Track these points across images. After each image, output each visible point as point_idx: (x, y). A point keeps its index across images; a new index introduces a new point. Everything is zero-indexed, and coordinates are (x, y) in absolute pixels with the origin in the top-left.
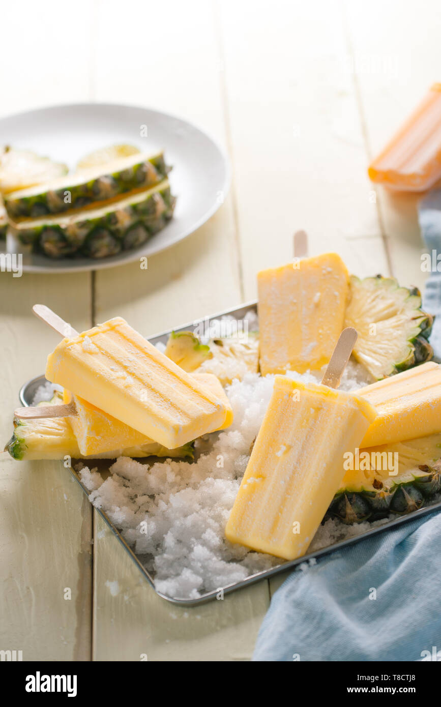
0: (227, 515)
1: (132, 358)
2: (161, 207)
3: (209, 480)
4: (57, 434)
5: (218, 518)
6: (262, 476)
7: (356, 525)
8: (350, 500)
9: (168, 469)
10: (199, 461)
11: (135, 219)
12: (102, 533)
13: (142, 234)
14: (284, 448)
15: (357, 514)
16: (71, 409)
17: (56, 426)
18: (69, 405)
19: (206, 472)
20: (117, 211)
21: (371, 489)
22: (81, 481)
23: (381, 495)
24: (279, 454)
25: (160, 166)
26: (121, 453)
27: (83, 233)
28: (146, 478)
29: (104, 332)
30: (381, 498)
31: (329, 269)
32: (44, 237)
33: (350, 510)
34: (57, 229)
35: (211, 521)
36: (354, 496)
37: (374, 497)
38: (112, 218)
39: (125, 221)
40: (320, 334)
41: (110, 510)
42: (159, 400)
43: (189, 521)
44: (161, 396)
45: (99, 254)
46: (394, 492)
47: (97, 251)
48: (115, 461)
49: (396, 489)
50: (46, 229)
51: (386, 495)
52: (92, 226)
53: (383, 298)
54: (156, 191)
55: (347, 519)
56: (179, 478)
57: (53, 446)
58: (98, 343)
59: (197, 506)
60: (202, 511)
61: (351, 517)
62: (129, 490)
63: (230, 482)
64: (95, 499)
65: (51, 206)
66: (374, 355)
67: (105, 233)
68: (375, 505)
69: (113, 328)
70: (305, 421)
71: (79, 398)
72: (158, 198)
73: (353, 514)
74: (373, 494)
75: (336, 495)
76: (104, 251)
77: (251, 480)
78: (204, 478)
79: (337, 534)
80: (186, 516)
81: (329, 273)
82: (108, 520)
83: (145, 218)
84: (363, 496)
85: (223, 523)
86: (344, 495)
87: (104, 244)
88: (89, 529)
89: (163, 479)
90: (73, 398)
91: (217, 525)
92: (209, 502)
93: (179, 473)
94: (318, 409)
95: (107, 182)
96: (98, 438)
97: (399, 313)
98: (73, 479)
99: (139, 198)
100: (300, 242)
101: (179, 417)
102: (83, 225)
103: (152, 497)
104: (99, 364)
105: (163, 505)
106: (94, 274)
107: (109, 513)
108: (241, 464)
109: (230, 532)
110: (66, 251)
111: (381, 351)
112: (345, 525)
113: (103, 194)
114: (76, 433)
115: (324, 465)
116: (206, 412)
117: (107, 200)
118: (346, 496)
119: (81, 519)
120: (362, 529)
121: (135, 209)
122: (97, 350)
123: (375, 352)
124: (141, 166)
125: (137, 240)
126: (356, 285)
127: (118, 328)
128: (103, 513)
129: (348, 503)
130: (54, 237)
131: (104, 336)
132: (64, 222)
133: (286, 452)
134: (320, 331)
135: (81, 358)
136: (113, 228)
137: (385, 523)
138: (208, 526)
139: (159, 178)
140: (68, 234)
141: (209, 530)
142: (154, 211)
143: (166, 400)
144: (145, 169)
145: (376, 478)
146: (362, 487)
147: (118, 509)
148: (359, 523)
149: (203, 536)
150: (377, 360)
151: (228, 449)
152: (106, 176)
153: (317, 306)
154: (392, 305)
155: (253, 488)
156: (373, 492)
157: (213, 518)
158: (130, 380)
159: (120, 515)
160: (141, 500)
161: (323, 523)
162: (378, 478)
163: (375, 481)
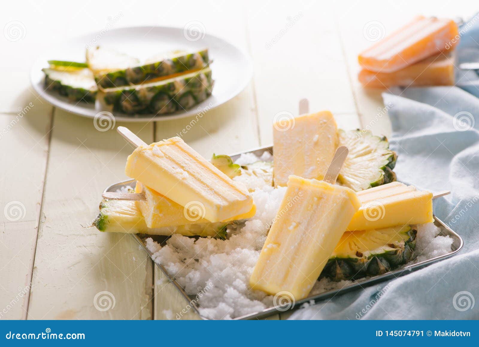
0: (251, 271)
1: (187, 162)
2: (205, 84)
3: (238, 249)
4: (130, 215)
5: (245, 273)
6: (278, 244)
7: (343, 281)
8: (339, 264)
9: (210, 243)
10: (231, 238)
11: (187, 89)
12: (160, 281)
13: (191, 101)
14: (294, 224)
15: (343, 274)
16: (143, 196)
17: (130, 209)
18: (140, 194)
19: (235, 246)
20: (176, 81)
21: (355, 257)
22: (147, 247)
23: (362, 260)
24: (291, 228)
25: (205, 57)
26: (175, 231)
27: (150, 95)
28: (193, 248)
29: (168, 145)
30: (362, 262)
31: (325, 121)
32: (123, 98)
33: (339, 271)
34: (133, 93)
35: (239, 274)
36: (342, 262)
37: (356, 262)
38: (171, 87)
39: (181, 90)
40: (318, 161)
41: (167, 265)
42: (206, 189)
43: (224, 273)
44: (208, 186)
45: (160, 112)
46: (370, 260)
47: (159, 109)
48: (171, 236)
49: (372, 258)
50: (124, 92)
51: (365, 260)
52: (157, 91)
53: (362, 143)
54: (202, 73)
55: (337, 277)
56: (216, 248)
57: (127, 223)
58: (164, 151)
59: (230, 265)
60: (233, 268)
61: (340, 276)
62: (181, 255)
63: (253, 251)
64: (156, 258)
65: (128, 78)
66: (355, 178)
67: (166, 97)
68: (357, 268)
69: (174, 143)
70: (310, 206)
71: (148, 187)
72: (203, 76)
73: (341, 274)
74: (356, 260)
75: (329, 260)
76: (164, 109)
77: (270, 246)
78: (234, 249)
79: (329, 287)
80: (221, 270)
81: (325, 123)
82: (166, 272)
83: (193, 89)
84: (349, 261)
85: (248, 276)
86: (335, 261)
87: (165, 104)
88: (151, 279)
89: (205, 249)
90: (144, 189)
91: (243, 277)
92: (239, 263)
93: (216, 245)
94: (320, 198)
95: (169, 63)
96: (161, 215)
97: (372, 152)
98: (140, 247)
99: (191, 75)
100: (304, 105)
101: (220, 200)
102: (151, 89)
103: (197, 260)
104: (164, 164)
105: (205, 264)
106: (155, 123)
107: (166, 267)
108: (260, 240)
109: (253, 281)
110: (137, 108)
111: (360, 175)
112: (334, 282)
113: (165, 72)
114: (145, 215)
115: (323, 235)
116: (239, 199)
117: (167, 75)
118: (336, 261)
119: (146, 273)
120: (347, 284)
121: (187, 81)
122: (163, 155)
123: (356, 176)
124: (192, 56)
125: (187, 104)
126: (343, 135)
127: (177, 143)
128: (162, 267)
129: (338, 266)
130: (128, 97)
131: (168, 147)
132: (138, 87)
133: (295, 227)
134: (318, 159)
135: (152, 158)
136: (171, 93)
137: (364, 281)
138: (237, 277)
139: (204, 65)
140: (140, 95)
141: (238, 280)
142: (201, 85)
143: (211, 189)
144: (195, 58)
145: (358, 251)
146: (348, 255)
147: (173, 264)
148: (345, 280)
149: (234, 283)
150: (358, 181)
151: (252, 231)
152: (169, 60)
153: (316, 144)
154: (368, 147)
155: (271, 251)
156: (356, 259)
157: (240, 272)
158: (186, 174)
159: (174, 268)
160: (189, 261)
161: (319, 279)
162: (360, 251)
163: (357, 252)
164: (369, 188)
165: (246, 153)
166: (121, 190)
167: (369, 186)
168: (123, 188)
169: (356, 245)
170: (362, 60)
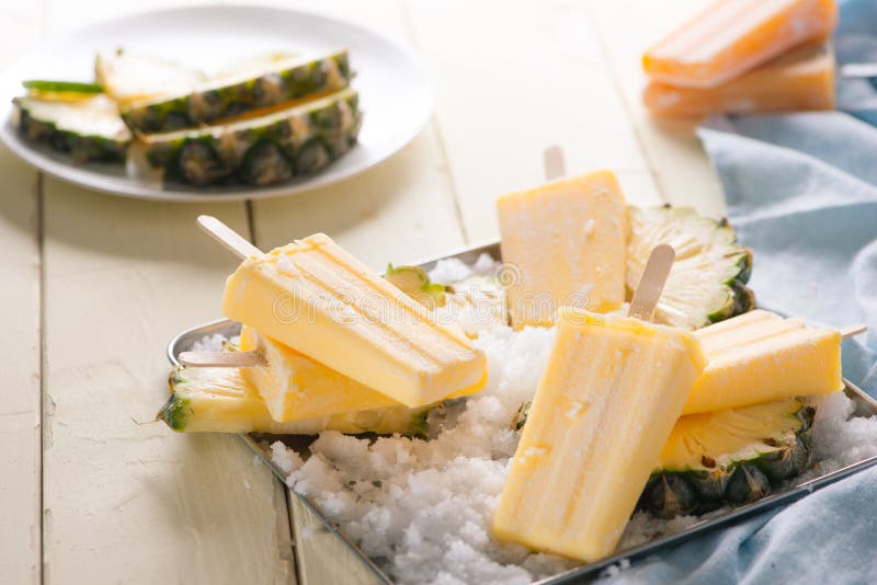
0: (495, 504)
1: (348, 285)
2: (347, 120)
3: (461, 459)
4: (236, 396)
5: (480, 508)
6: (546, 447)
7: (679, 518)
8: (671, 483)
9: (400, 447)
10: (441, 437)
11: (316, 131)
12: (307, 530)
13: (322, 156)
14: (578, 406)
15: (679, 504)
16: (260, 357)
17: (232, 384)
18: (255, 352)
19: (451, 452)
20: (292, 118)
21: (700, 468)
22: (273, 460)
23: (716, 475)
24: (572, 414)
25: (343, 67)
26: (325, 425)
27: (242, 147)
28: (366, 459)
29: (304, 251)
30: (717, 478)
31: (605, 190)
32: (186, 153)
33: (671, 498)
34: (207, 142)
35: (470, 512)
36: (676, 479)
37: (705, 478)
38: (283, 128)
39: (302, 133)
40: (599, 273)
41: (320, 497)
42: (393, 339)
43: (439, 511)
44: (395, 334)
45: (263, 179)
46: (732, 472)
47: (260, 174)
48: (317, 437)
49: (734, 468)
50: (188, 142)
51: (723, 474)
52: (254, 139)
53: (679, 233)
54: (341, 97)
55: (666, 509)
56: (414, 457)
57: (229, 412)
58: (299, 263)
59: (447, 492)
60: (455, 499)
61: (671, 508)
62: (343, 474)
63: (491, 462)
64: (296, 482)
65: (193, 114)
66: (674, 303)
67: (273, 149)
68: (706, 490)
69: (315, 247)
70: (608, 367)
71: (269, 338)
72: (343, 106)
73: (675, 503)
74: (704, 475)
75: (651, 476)
76: (270, 175)
77: (530, 452)
78: (452, 458)
79: (652, 531)
80: (433, 504)
81: (604, 195)
82: (318, 512)
83: (326, 132)
84: (688, 477)
85: (489, 514)
86: (661, 478)
87: (271, 164)
88: (287, 527)
89: (392, 459)
90: (260, 341)
91: (479, 516)
92: (466, 487)
93: (412, 452)
94: (627, 352)
95: (275, 81)
96: (301, 395)
97: (704, 250)
98: (256, 460)
99: (320, 104)
100: (554, 160)
101: (425, 362)
102: (243, 135)
103: (377, 484)
105: (397, 492)
106: (249, 203)
107: (318, 502)
108: (502, 439)
109: (501, 524)
110: (215, 174)
111: (684, 299)
112: (662, 521)
113: (268, 98)
114: (263, 394)
115: (640, 428)
116: (462, 359)
117: (271, 106)
118: (664, 477)
119: (275, 513)
120: (689, 524)
121: (313, 117)
122: (298, 272)
123: (676, 300)
124: (318, 64)
125: (315, 162)
126: (638, 217)
127: (322, 247)
128: (308, 500)
129: (667, 487)
130: (200, 152)
131: (302, 254)
132: (217, 131)
133: (581, 413)
134: (598, 269)
135: (277, 280)
136: (283, 142)
137: (721, 515)
138: (466, 518)
139: (340, 81)
140: (220, 148)
141: (469, 523)
142: (339, 124)
143: (404, 340)
144: (324, 68)
146: (686, 465)
147: (333, 495)
148: (684, 515)
149: (462, 530)
150: (680, 310)
151: (481, 420)
152: (273, 75)
153: (590, 237)
154: (693, 240)
155: (534, 463)
156: (704, 472)
157: (473, 507)
159: (335, 503)
160: (363, 486)
161: (631, 518)
162: (707, 455)
163: (704, 458)
164: (707, 325)
165: (444, 259)
166: (202, 343)
167: (705, 320)
168: (206, 339)
169: (698, 443)
170: (649, 63)
